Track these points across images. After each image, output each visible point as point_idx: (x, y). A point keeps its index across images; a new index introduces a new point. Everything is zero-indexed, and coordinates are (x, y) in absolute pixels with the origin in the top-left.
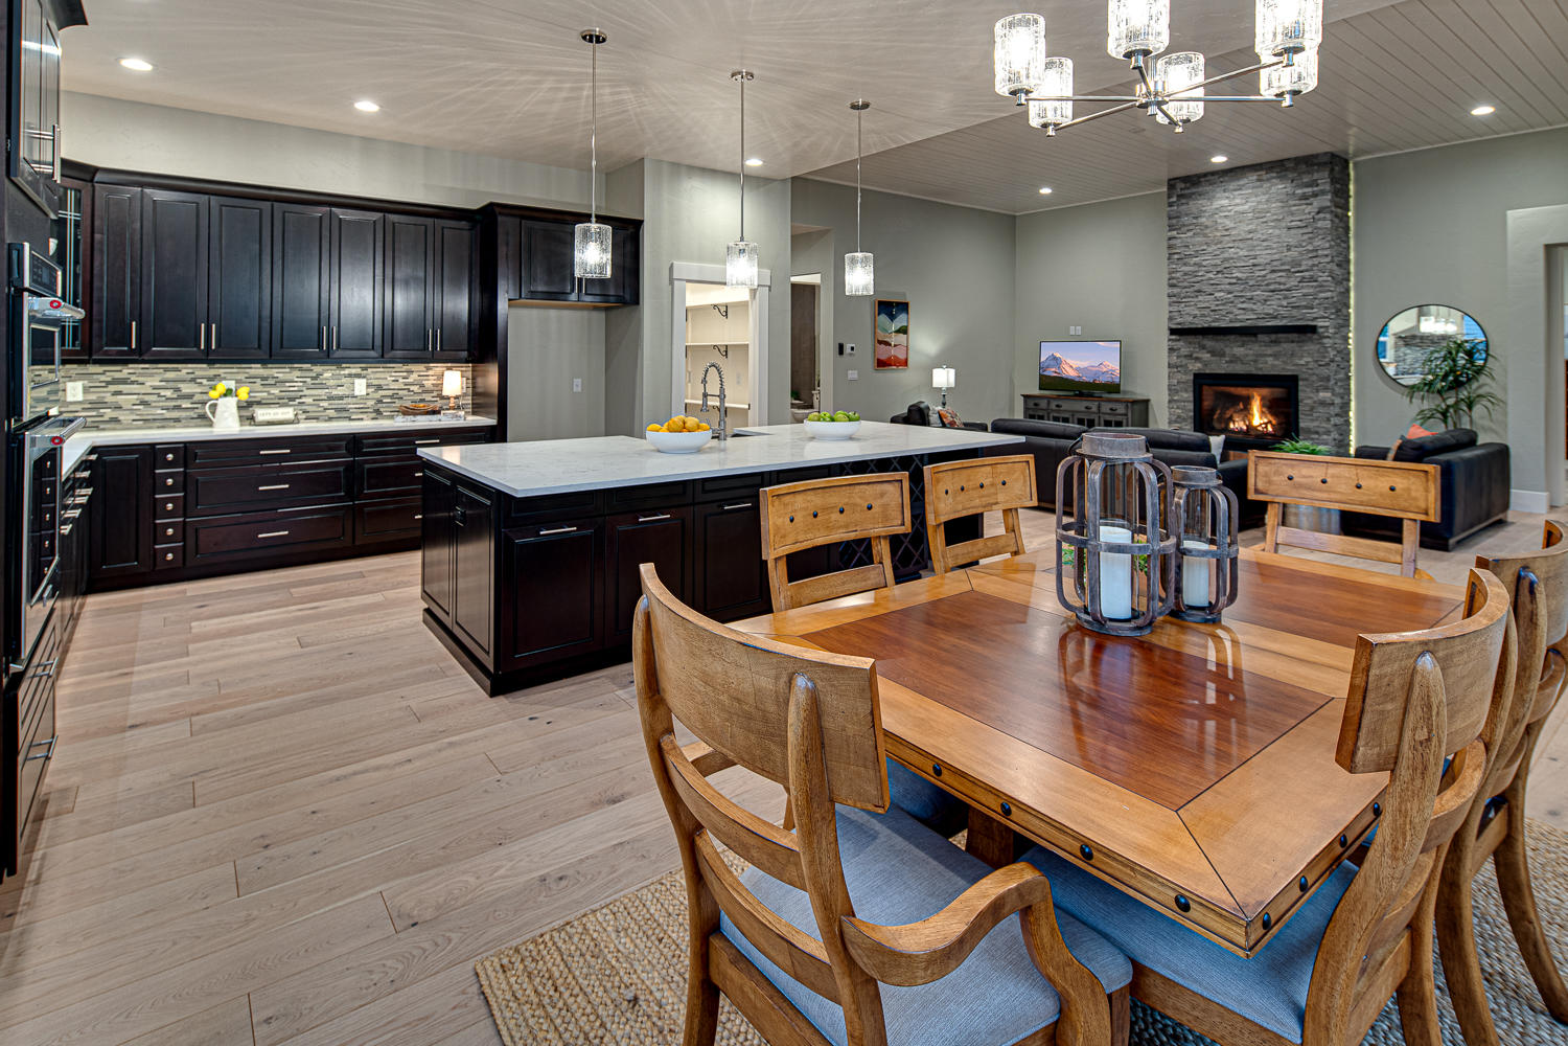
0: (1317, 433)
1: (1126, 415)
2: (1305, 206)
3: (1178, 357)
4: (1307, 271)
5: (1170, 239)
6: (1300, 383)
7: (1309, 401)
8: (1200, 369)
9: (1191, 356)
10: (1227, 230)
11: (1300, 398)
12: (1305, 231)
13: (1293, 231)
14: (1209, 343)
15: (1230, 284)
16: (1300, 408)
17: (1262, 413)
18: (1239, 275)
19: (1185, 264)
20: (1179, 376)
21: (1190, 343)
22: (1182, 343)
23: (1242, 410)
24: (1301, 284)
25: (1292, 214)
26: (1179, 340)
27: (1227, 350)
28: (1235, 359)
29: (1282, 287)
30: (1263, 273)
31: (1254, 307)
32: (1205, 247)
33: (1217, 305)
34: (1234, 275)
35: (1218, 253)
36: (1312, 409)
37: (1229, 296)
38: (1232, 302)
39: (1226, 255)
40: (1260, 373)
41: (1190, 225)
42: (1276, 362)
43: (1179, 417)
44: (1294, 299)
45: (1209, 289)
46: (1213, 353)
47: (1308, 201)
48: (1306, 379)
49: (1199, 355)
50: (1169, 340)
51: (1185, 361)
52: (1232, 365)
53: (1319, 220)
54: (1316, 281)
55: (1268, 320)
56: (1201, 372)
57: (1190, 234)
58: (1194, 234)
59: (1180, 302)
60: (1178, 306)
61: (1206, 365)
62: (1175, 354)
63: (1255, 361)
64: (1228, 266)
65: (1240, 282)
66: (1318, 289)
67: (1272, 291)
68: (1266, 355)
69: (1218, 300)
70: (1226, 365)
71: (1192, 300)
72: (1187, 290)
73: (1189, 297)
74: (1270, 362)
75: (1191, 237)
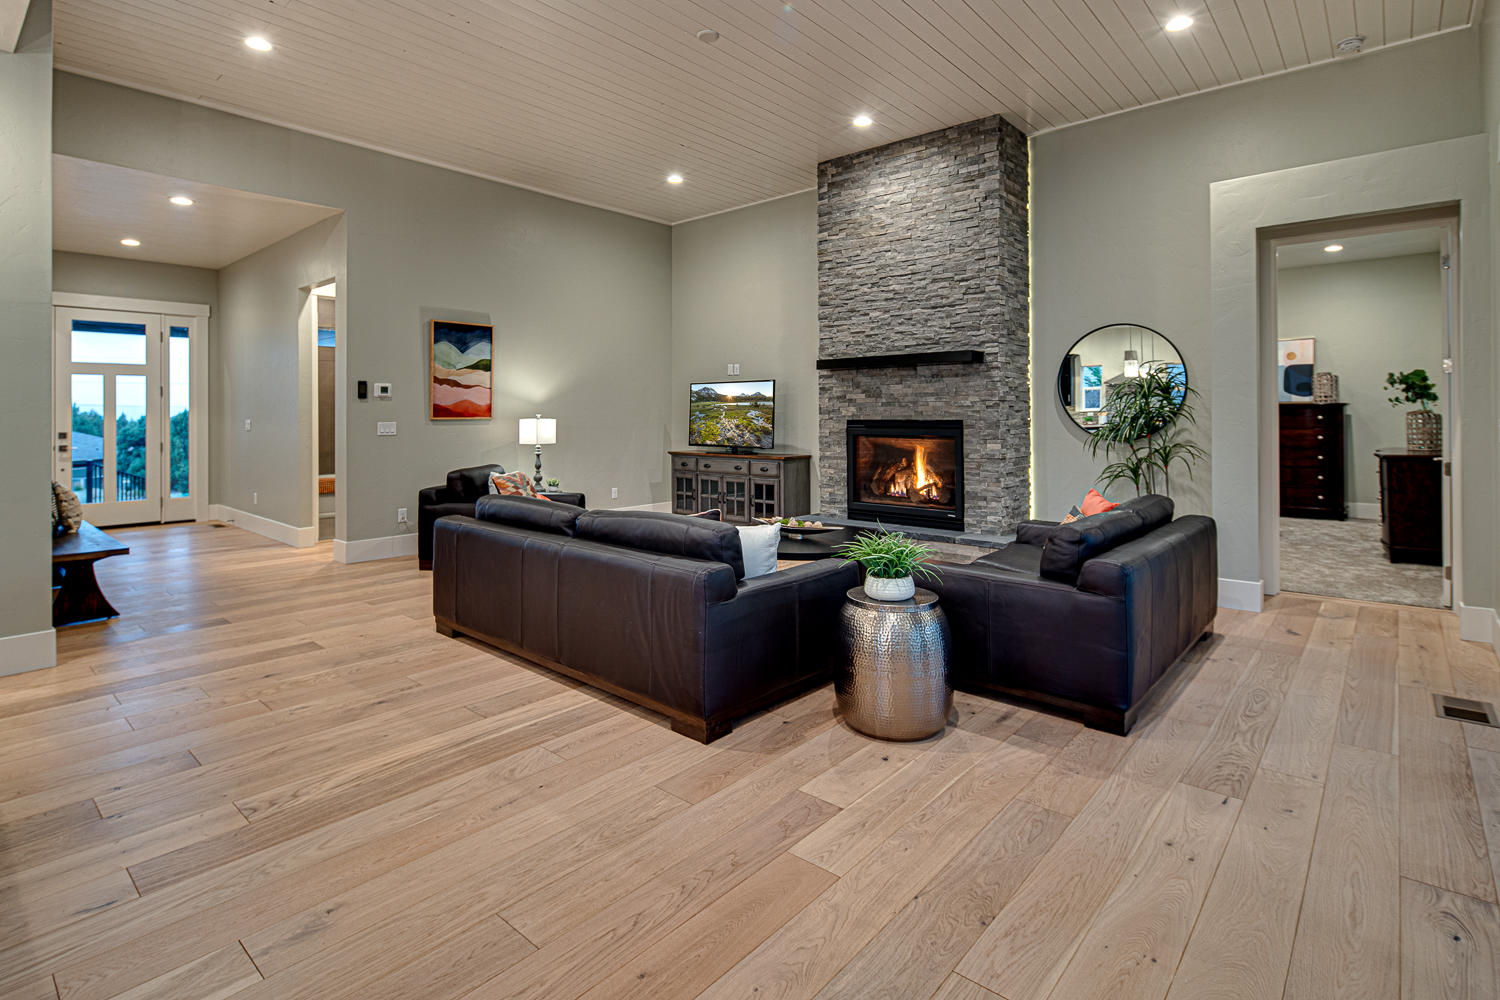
0: (985, 499)
1: (778, 476)
2: (970, 191)
3: (830, 399)
4: (973, 278)
5: (820, 242)
6: (966, 431)
7: (976, 456)
8: (854, 415)
9: (844, 397)
10: (883, 227)
11: (965, 451)
12: (970, 223)
13: (956, 226)
14: (863, 379)
15: (886, 300)
16: (966, 465)
17: (927, 472)
18: (897, 287)
19: (837, 275)
20: (831, 424)
21: (843, 380)
22: (832, 380)
23: (905, 469)
24: (966, 297)
25: (956, 202)
26: (830, 377)
27: (884, 389)
28: (893, 401)
29: (944, 301)
30: (923, 283)
31: (914, 330)
32: (859, 252)
33: (872, 329)
34: (891, 288)
35: (873, 258)
36: (978, 468)
37: (886, 316)
38: (889, 324)
39: (882, 262)
40: (921, 419)
41: (842, 223)
42: (938, 404)
43: (831, 479)
44: (958, 317)
45: (863, 308)
46: (867, 392)
47: (973, 184)
48: (972, 426)
49: (854, 397)
50: (820, 377)
51: (838, 404)
52: (889, 408)
53: (987, 208)
54: (983, 292)
55: (929, 346)
56: (855, 418)
57: (842, 235)
58: (847, 235)
59: (832, 326)
60: (830, 332)
61: (861, 409)
62: (827, 395)
63: (915, 403)
64: (884, 275)
65: (897, 296)
66: (985, 303)
67: (933, 308)
68: (927, 395)
69: (873, 322)
70: (882, 409)
71: (845, 322)
72: (839, 309)
73: (841, 319)
74: (931, 404)
75: (843, 239)
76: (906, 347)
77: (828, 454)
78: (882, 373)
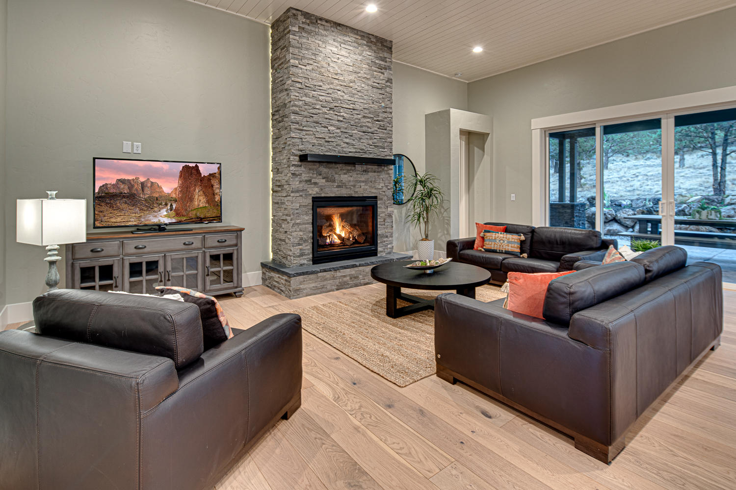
0: (387, 237)
3: (300, 182)
6: (379, 202)
7: (383, 215)
8: (317, 193)
9: (310, 181)
10: (336, 74)
11: (378, 213)
12: (380, 91)
14: (324, 170)
15: (338, 121)
18: (345, 115)
19: (306, 95)
20: (301, 200)
21: (310, 169)
22: (303, 169)
24: (379, 130)
27: (336, 176)
28: (342, 185)
29: (370, 130)
30: (359, 116)
31: (354, 142)
32: (321, 84)
33: (330, 137)
34: (342, 114)
35: (330, 92)
36: (384, 220)
37: (338, 131)
38: (340, 137)
39: (336, 96)
40: (356, 195)
41: (310, 59)
42: (366, 187)
43: (301, 239)
44: (375, 140)
46: (327, 179)
48: (381, 199)
49: (317, 181)
51: (306, 186)
52: (339, 189)
54: (386, 129)
55: (362, 154)
56: (318, 196)
57: (309, 67)
58: (313, 69)
59: (302, 130)
60: (300, 133)
61: (322, 190)
62: (297, 179)
63: (354, 186)
64: (337, 105)
65: (344, 120)
66: (387, 135)
67: (364, 132)
68: (360, 182)
69: (330, 133)
70: (337, 189)
71: (312, 129)
72: (308, 119)
73: (309, 126)
74: (362, 187)
75: (310, 71)
76: (350, 152)
77: (298, 221)
78: (336, 167)
